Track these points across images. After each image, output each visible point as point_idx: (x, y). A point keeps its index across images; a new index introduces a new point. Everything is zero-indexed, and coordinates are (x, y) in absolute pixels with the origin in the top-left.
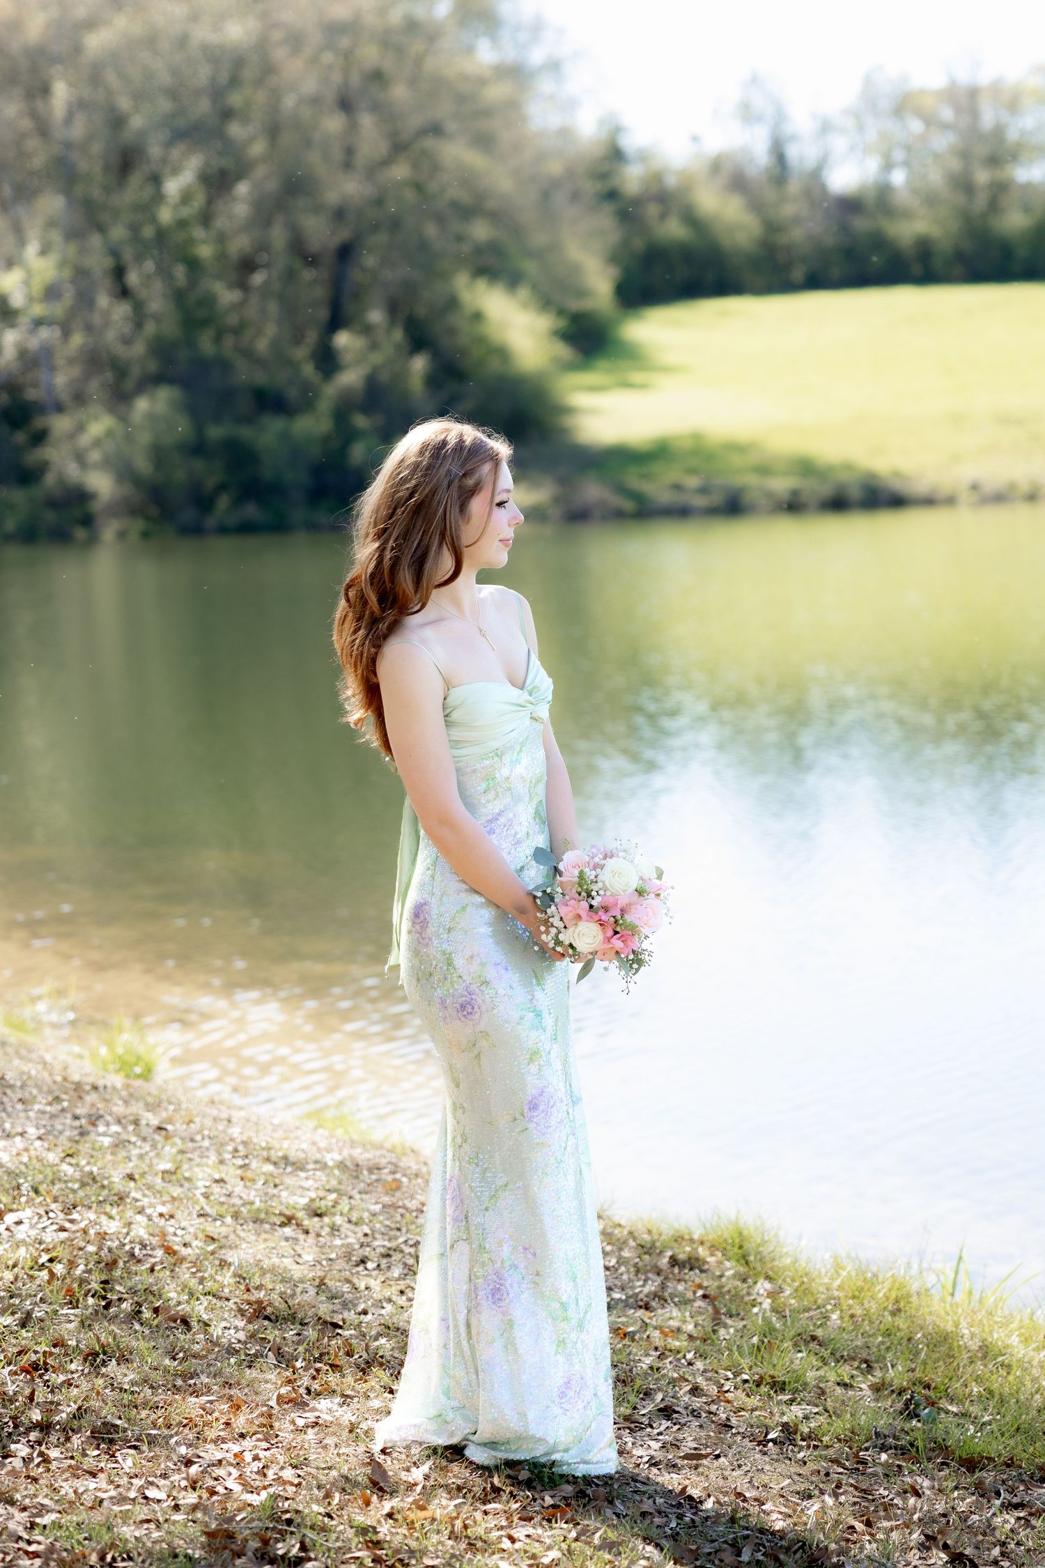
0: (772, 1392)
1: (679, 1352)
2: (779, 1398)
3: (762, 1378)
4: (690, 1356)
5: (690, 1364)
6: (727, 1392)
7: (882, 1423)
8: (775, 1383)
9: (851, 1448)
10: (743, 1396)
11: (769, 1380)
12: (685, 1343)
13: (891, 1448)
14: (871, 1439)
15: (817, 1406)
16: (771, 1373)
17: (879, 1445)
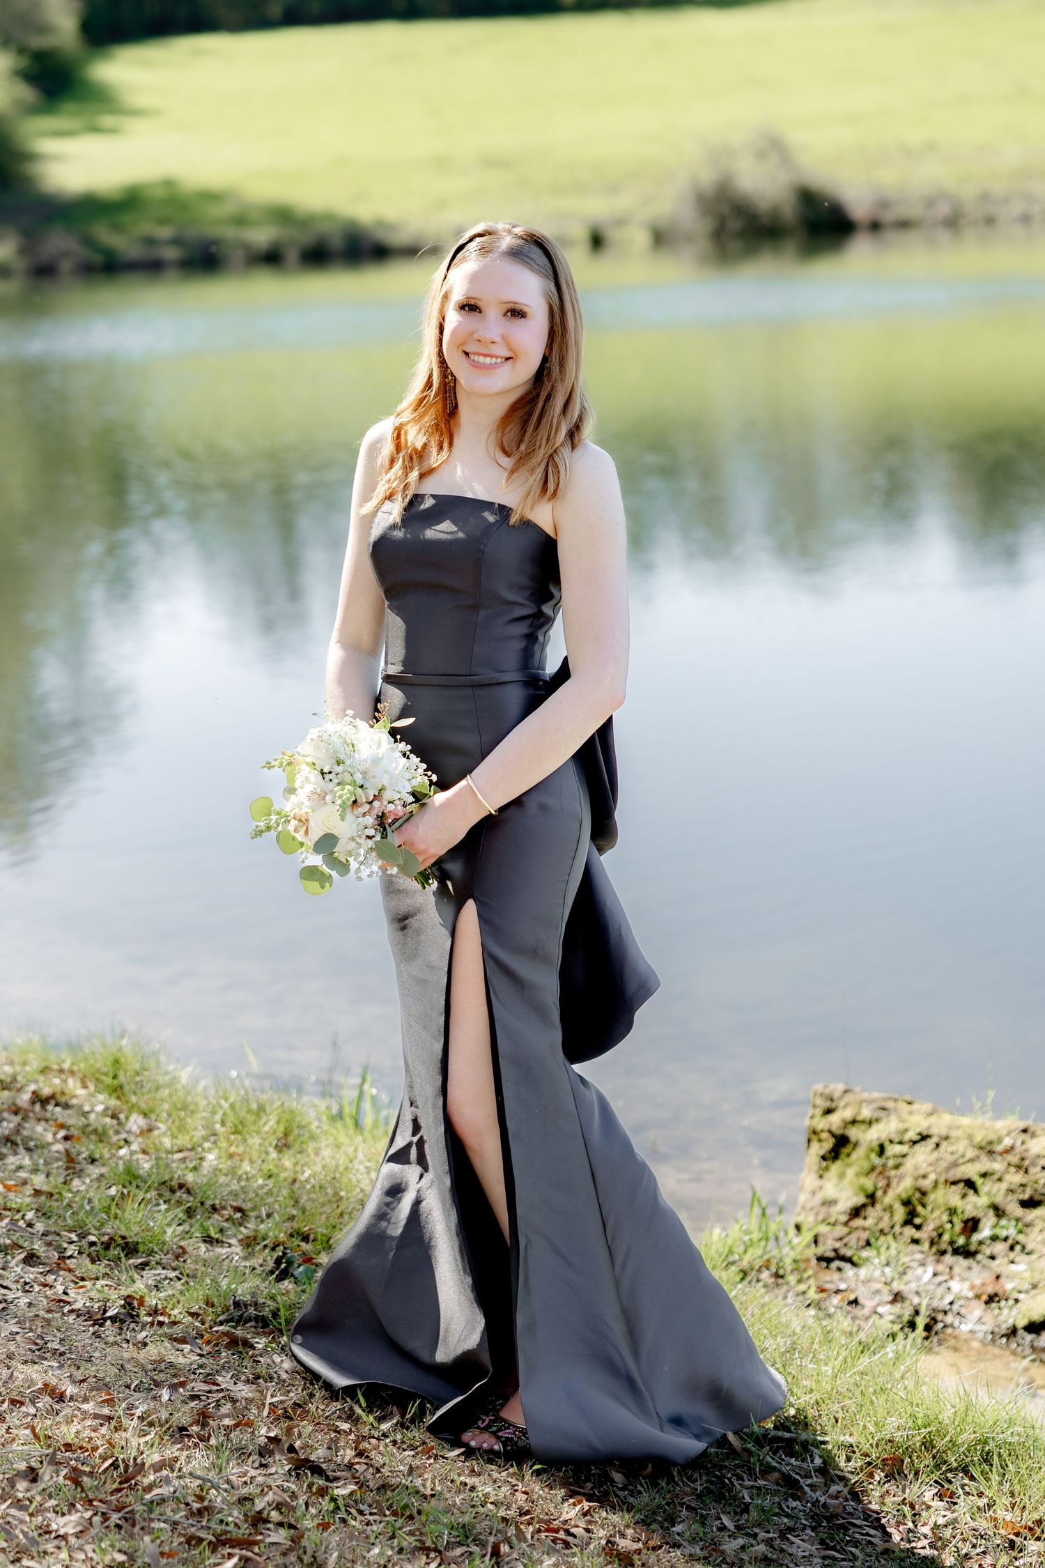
0: (122, 1255)
1: (18, 1211)
2: (131, 1261)
3: (111, 1239)
4: (30, 1215)
5: (30, 1225)
6: (70, 1257)
7: (243, 1291)
8: (127, 1244)
9: (203, 1324)
10: (87, 1261)
11: (120, 1241)
12: (28, 1200)
13: (250, 1320)
14: (228, 1310)
15: (174, 1269)
16: (123, 1233)
17: (236, 1318)
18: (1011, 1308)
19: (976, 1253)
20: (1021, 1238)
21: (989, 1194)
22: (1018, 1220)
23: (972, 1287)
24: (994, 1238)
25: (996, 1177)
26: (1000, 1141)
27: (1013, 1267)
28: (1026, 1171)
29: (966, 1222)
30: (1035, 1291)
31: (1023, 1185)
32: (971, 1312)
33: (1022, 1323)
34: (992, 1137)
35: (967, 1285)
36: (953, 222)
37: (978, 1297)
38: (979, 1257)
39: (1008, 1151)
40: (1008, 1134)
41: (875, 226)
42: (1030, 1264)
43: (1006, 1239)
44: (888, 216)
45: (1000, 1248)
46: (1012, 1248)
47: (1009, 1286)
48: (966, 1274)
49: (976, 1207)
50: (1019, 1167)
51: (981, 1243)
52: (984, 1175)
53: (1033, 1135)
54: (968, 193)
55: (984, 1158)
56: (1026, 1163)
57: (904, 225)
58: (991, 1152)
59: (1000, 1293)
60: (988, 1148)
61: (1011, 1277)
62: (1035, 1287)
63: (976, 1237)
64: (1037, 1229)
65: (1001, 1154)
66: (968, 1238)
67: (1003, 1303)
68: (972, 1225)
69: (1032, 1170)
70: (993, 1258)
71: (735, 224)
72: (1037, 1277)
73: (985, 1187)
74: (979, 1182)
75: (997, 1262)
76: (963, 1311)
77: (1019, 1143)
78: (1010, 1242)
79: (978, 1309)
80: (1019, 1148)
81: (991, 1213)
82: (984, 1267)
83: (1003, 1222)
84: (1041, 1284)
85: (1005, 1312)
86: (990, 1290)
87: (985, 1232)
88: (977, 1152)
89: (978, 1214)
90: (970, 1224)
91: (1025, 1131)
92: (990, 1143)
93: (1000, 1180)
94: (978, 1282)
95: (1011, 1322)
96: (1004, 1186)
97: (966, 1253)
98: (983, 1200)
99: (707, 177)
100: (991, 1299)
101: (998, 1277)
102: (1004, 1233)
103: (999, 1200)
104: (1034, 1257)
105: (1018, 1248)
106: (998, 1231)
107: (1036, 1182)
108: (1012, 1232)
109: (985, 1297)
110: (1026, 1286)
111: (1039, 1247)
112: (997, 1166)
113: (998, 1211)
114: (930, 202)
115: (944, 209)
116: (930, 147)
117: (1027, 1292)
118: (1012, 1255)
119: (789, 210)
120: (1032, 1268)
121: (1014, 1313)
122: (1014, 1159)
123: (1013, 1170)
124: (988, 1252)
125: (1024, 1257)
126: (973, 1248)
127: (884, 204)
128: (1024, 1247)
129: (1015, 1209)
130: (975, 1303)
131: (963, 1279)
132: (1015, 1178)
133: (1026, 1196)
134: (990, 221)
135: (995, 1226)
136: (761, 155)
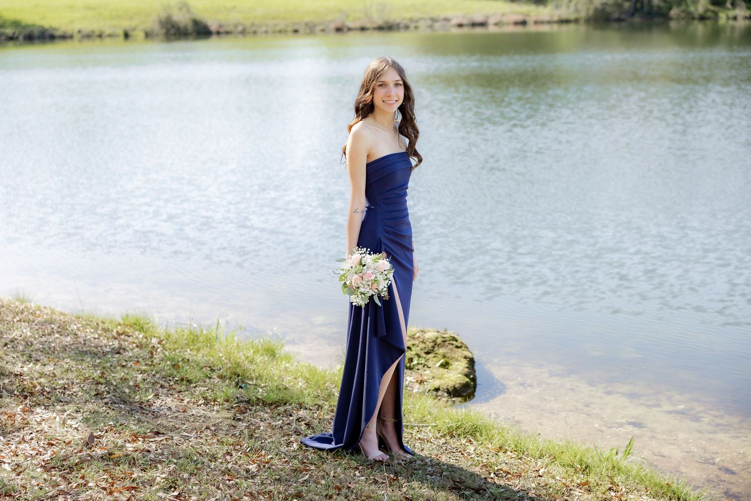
18: (428, 384)
19: (413, 368)
20: (426, 363)
21: (415, 350)
22: (425, 358)
23: (414, 379)
24: (418, 364)
25: (416, 345)
26: (416, 334)
27: (425, 372)
28: (425, 343)
29: (409, 359)
30: (434, 379)
31: (425, 348)
32: (416, 386)
33: (433, 388)
34: (413, 333)
35: (412, 378)
36: (243, 32)
37: (417, 382)
38: (414, 370)
39: (419, 337)
40: (418, 332)
41: (218, 33)
42: (430, 371)
43: (422, 364)
44: (222, 30)
45: (420, 367)
46: (424, 366)
47: (425, 378)
48: (411, 375)
49: (411, 354)
50: (423, 342)
51: (414, 365)
52: (413, 345)
53: (425, 333)
54: (248, 23)
55: (412, 340)
56: (425, 341)
57: (228, 33)
58: (414, 338)
59: (423, 380)
60: (413, 337)
61: (426, 375)
62: (434, 377)
63: (412, 364)
64: (430, 361)
65: (417, 338)
66: (410, 364)
67: (425, 383)
68: (411, 360)
69: (427, 343)
70: (418, 369)
71: (172, 31)
72: (434, 375)
73: (413, 348)
74: (412, 347)
75: (420, 371)
76: (413, 386)
77: (421, 335)
78: (423, 365)
79: (417, 386)
80: (421, 337)
81: (416, 356)
82: (416, 372)
83: (420, 359)
84: (436, 377)
85: (426, 386)
86: (420, 379)
87: (415, 362)
88: (410, 338)
89: (412, 357)
90: (410, 360)
91: (422, 331)
92: (413, 335)
93: (418, 346)
94: (415, 377)
95: (429, 388)
96: (419, 348)
97: (410, 368)
98: (414, 353)
99: (163, 15)
100: (421, 382)
101: (421, 375)
102: (421, 362)
103: (418, 352)
104: (431, 368)
105: (426, 366)
106: (419, 362)
107: (429, 346)
108: (423, 362)
109: (419, 382)
110: (431, 378)
111: (432, 366)
112: (416, 342)
113: (419, 356)
114: (236, 26)
115: (240, 28)
116: (234, 7)
117: (431, 379)
118: (424, 369)
119: (190, 26)
120: (431, 372)
121: (429, 386)
122: (421, 340)
123: (421, 343)
124: (416, 368)
125: (428, 369)
126: (412, 367)
127: (221, 26)
128: (427, 366)
129: (423, 355)
130: (415, 384)
131: (410, 377)
132: (423, 346)
133: (426, 351)
134: (255, 32)
135: (418, 360)
136: (181, 9)
